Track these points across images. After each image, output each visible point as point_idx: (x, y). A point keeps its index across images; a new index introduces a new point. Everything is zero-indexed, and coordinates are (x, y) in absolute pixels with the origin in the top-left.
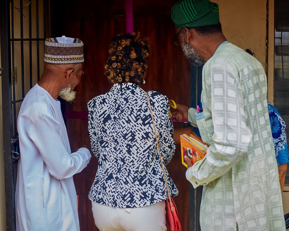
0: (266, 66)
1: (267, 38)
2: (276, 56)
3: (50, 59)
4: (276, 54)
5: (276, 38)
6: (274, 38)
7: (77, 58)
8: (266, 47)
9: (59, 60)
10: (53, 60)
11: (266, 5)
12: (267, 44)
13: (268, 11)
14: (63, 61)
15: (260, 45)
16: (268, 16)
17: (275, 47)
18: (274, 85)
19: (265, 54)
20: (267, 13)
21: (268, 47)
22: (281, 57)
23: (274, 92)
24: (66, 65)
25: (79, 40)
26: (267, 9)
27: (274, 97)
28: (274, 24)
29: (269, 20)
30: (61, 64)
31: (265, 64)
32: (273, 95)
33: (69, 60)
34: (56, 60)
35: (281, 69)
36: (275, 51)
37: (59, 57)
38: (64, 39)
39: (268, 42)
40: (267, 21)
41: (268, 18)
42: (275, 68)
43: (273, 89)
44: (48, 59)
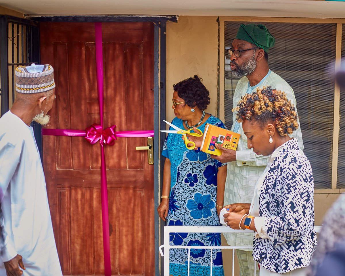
0: (218, 88)
1: (219, 65)
2: (226, 80)
3: (22, 89)
4: (226, 78)
5: (226, 64)
6: (225, 65)
7: (49, 86)
8: (218, 73)
9: (31, 90)
10: (25, 90)
11: (218, 37)
12: (218, 70)
13: (219, 42)
14: (34, 90)
15: (213, 71)
16: (219, 46)
17: (225, 72)
18: (225, 104)
19: (217, 78)
20: (218, 43)
21: (219, 73)
22: (230, 80)
23: (225, 111)
24: (38, 94)
25: (49, 66)
26: (219, 40)
27: (225, 114)
28: (225, 53)
29: (220, 49)
30: (32, 93)
31: (217, 86)
32: (224, 112)
33: (40, 89)
34: (28, 89)
35: (230, 91)
36: (225, 76)
37: (30, 87)
38: (34, 68)
39: (219, 68)
40: (219, 50)
41: (219, 48)
42: (225, 90)
43: (224, 108)
44: (19, 89)
